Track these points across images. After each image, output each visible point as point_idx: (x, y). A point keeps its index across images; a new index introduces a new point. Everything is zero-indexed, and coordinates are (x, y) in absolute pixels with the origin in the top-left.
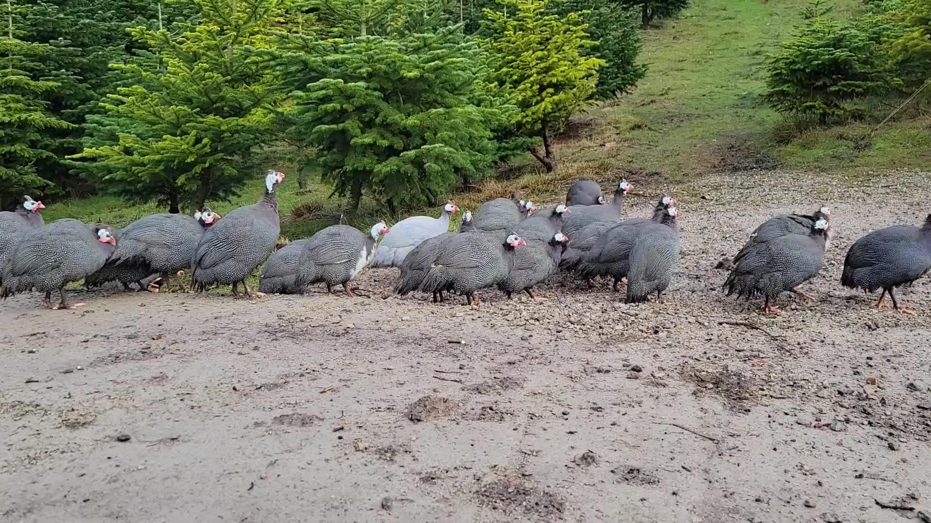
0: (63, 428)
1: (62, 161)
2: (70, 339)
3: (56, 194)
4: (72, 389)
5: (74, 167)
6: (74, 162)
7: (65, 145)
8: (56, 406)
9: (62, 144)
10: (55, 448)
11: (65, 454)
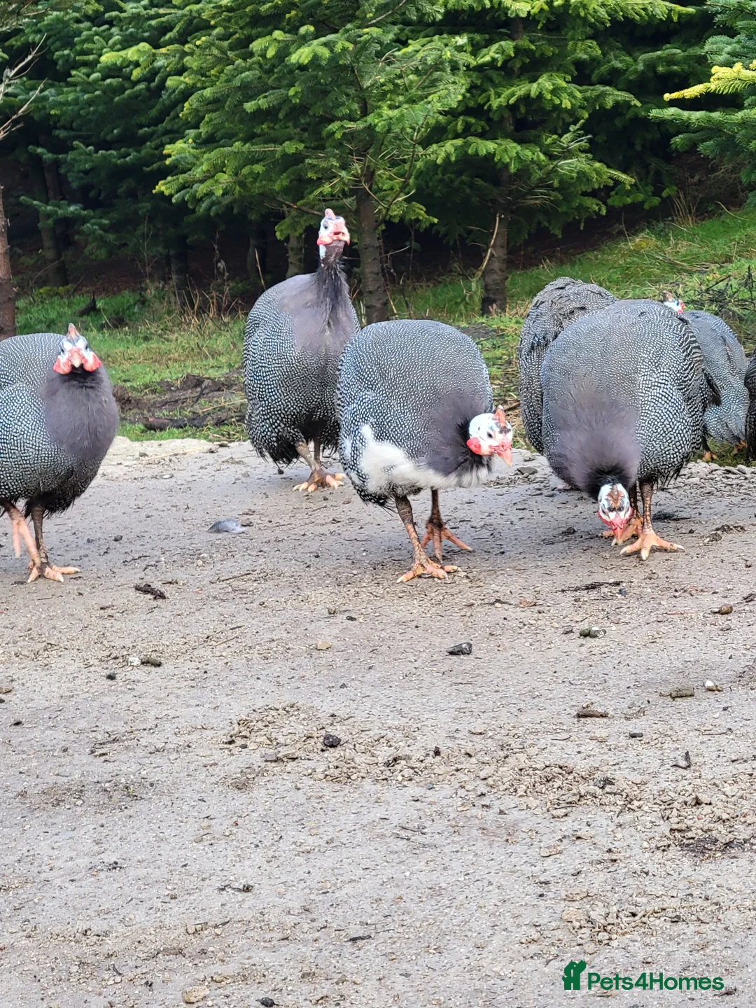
0: (674, 852)
1: (655, 113)
2: (684, 604)
3: (636, 207)
4: (692, 742)
5: (685, 127)
6: (686, 114)
7: (660, 69)
8: (652, 787)
9: (651, 66)
10: (656, 905)
11: (681, 925)
